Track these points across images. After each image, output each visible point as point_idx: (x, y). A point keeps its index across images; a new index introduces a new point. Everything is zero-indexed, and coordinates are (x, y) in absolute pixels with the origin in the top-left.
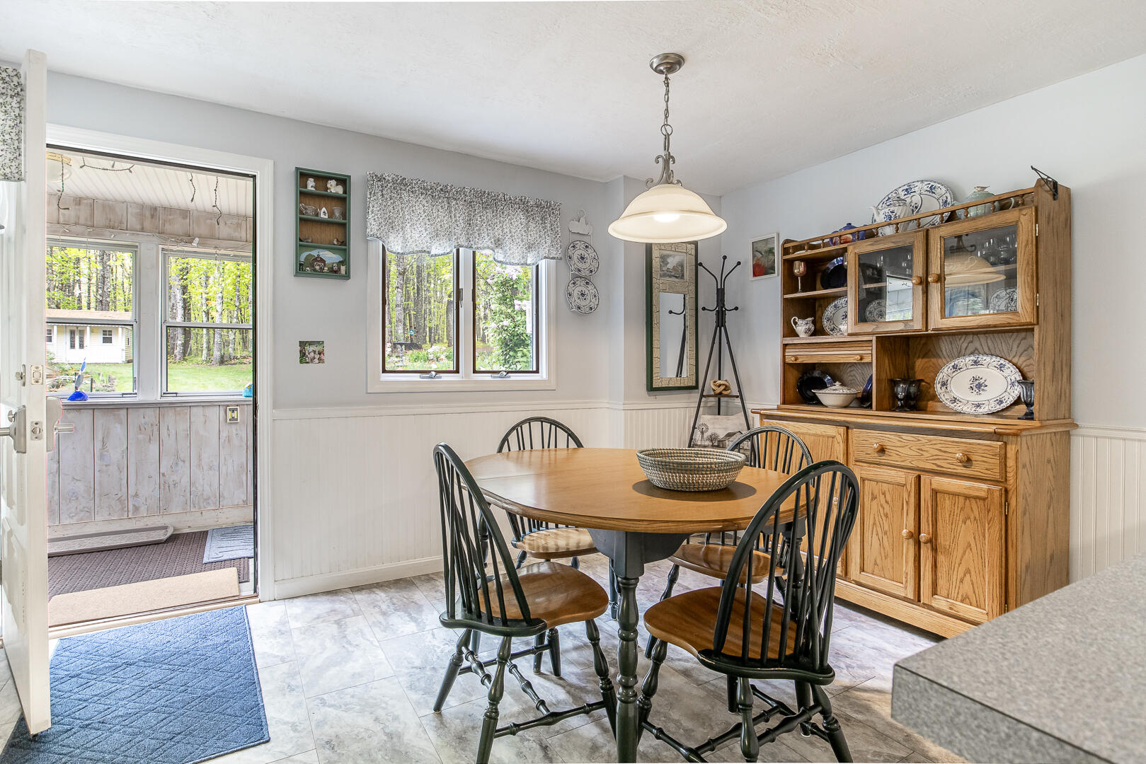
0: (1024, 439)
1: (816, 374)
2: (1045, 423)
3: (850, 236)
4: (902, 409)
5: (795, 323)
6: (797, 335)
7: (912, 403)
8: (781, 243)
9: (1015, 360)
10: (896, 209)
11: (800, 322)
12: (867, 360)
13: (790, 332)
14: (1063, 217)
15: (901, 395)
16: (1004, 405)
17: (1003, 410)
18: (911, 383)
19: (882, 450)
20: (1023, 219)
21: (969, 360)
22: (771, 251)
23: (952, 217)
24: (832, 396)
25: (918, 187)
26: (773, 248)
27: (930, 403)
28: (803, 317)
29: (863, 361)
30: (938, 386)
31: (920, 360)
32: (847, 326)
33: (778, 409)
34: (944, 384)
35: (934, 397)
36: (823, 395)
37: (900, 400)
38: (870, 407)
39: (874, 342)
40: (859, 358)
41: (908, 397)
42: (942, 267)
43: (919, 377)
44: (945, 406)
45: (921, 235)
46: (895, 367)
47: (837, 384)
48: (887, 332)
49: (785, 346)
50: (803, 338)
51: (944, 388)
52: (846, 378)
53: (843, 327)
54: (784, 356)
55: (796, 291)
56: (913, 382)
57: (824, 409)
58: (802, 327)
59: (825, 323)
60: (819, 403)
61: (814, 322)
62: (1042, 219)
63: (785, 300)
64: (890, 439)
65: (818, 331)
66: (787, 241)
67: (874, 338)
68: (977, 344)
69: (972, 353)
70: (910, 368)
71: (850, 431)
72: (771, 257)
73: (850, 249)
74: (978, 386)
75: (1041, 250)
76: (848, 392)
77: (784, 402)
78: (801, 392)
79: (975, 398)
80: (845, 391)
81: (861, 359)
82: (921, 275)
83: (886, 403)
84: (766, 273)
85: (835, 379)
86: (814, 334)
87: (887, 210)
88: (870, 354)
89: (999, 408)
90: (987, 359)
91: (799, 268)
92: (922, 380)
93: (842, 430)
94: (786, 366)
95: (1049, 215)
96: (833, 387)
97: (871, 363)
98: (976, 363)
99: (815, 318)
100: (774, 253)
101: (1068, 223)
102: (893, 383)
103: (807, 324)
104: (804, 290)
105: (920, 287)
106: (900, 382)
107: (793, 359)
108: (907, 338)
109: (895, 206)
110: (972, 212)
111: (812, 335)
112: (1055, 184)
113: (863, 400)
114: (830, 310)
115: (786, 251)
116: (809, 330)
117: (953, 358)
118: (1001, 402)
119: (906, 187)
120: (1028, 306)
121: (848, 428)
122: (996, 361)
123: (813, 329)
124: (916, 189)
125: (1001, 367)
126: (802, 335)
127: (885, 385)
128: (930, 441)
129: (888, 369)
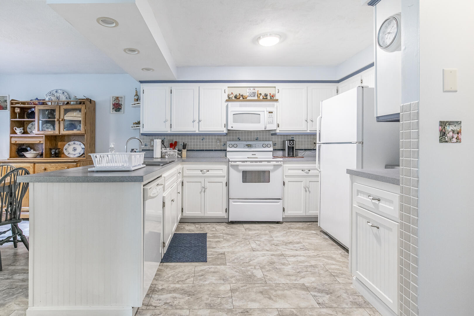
0: (81, 162)
1: (24, 147)
2: (87, 158)
3: (37, 103)
4: (53, 157)
5: (16, 129)
6: (16, 134)
7: (57, 155)
8: (10, 100)
9: (83, 143)
10: (52, 97)
11: (17, 129)
12: (42, 142)
13: (13, 132)
14: (93, 108)
15: (53, 153)
16: (81, 154)
17: (80, 156)
18: (56, 149)
19: (45, 169)
20: (83, 108)
21: (72, 142)
22: (6, 101)
23: (68, 103)
24: (30, 154)
25: (59, 91)
26: (7, 100)
27: (62, 155)
28: (19, 127)
29: (40, 143)
30: (64, 150)
31: (59, 142)
32: (35, 131)
33: (8, 160)
34: (66, 149)
35: (63, 153)
36: (27, 154)
37: (53, 154)
38: (43, 157)
39: (44, 137)
40: (39, 142)
41: (55, 153)
42: (64, 117)
43: (59, 147)
44: (66, 156)
45: (58, 107)
46: (51, 144)
47: (32, 150)
48: (49, 134)
49: (11, 137)
50: (19, 135)
51: (66, 151)
52: (36, 148)
53: (34, 132)
54: (11, 141)
55: (16, 118)
56: (57, 149)
57: (27, 159)
58: (18, 131)
59: (28, 129)
60: (25, 157)
61: (24, 129)
62: (87, 108)
63: (12, 121)
64: (48, 166)
65: (25, 132)
66: (12, 100)
67: (44, 136)
68: (74, 138)
69: (73, 141)
70: (56, 145)
71: (35, 165)
72: (5, 103)
73: (36, 107)
74: (75, 150)
75: (87, 116)
76: (36, 153)
77: (11, 157)
78: (18, 153)
79: (74, 153)
80: (35, 153)
81: (40, 142)
82: (58, 118)
83: (48, 156)
84: (3, 109)
85: (31, 149)
86: (24, 133)
87: (49, 97)
88: (43, 140)
89: (79, 155)
90: (77, 142)
91: (17, 110)
92: (60, 148)
93: (32, 164)
94: (11, 144)
95: (89, 107)
96: (31, 151)
97: (43, 143)
98: (74, 143)
99: (24, 128)
100: (7, 103)
101: (94, 109)
102: (51, 149)
103: (20, 130)
104: (19, 118)
105: (58, 122)
106: (52, 149)
107: (15, 142)
108: (56, 136)
109: (51, 96)
110: (72, 103)
111: (22, 134)
112: (91, 100)
113: (41, 155)
114: (30, 126)
115: (12, 104)
116: (21, 132)
117: (69, 142)
118: (80, 154)
119: (56, 90)
120: (83, 129)
121: (34, 164)
122: (79, 143)
123: (23, 131)
124: (59, 92)
125: (80, 145)
126: (18, 134)
127: (48, 150)
128: (59, 165)
129: (49, 145)
